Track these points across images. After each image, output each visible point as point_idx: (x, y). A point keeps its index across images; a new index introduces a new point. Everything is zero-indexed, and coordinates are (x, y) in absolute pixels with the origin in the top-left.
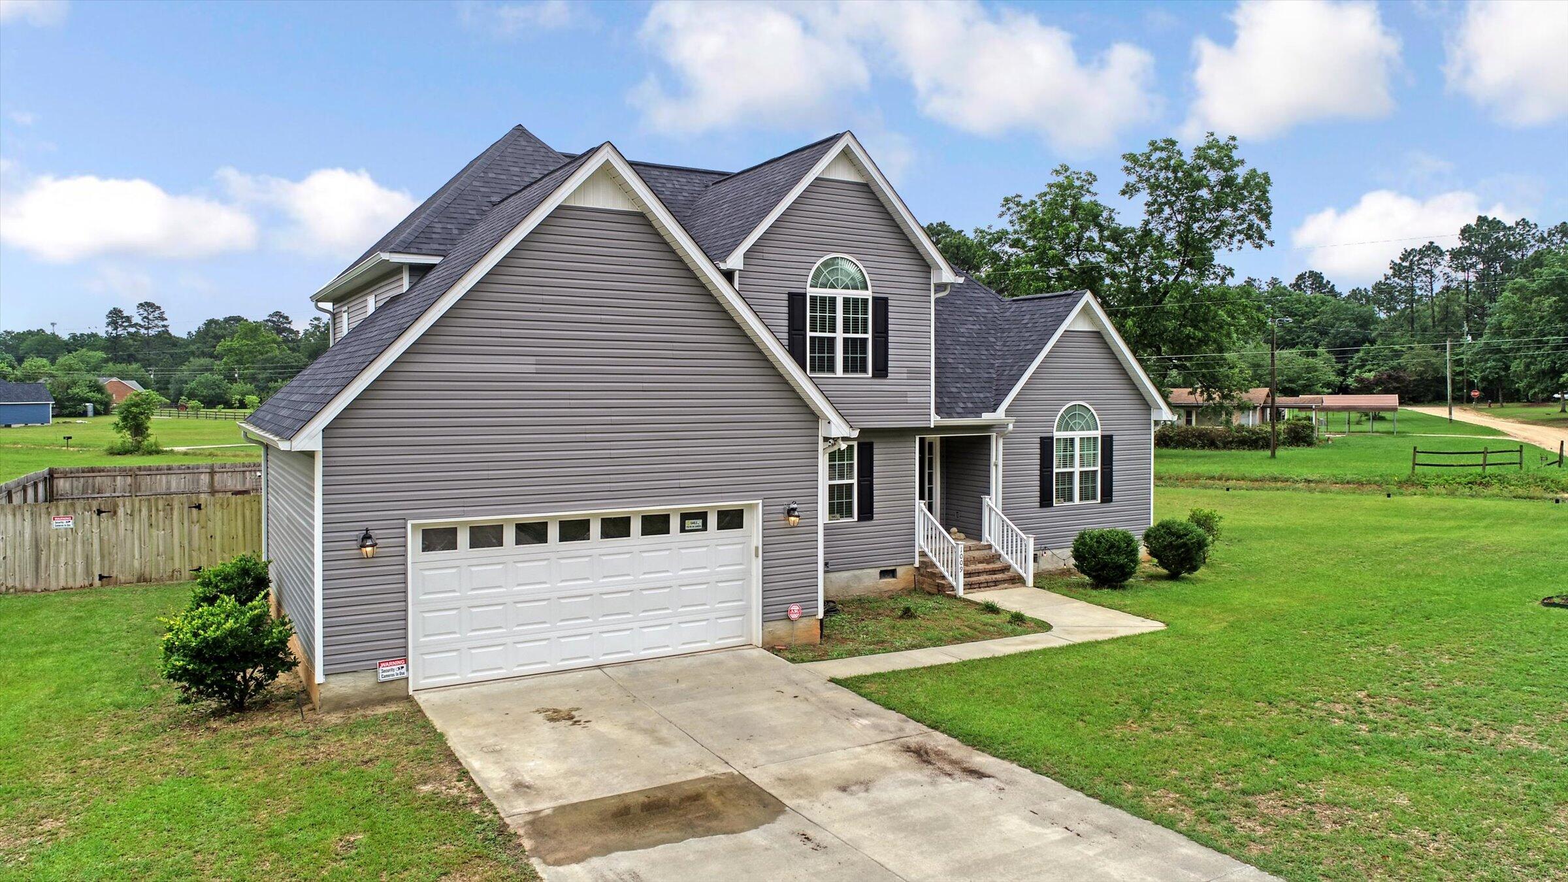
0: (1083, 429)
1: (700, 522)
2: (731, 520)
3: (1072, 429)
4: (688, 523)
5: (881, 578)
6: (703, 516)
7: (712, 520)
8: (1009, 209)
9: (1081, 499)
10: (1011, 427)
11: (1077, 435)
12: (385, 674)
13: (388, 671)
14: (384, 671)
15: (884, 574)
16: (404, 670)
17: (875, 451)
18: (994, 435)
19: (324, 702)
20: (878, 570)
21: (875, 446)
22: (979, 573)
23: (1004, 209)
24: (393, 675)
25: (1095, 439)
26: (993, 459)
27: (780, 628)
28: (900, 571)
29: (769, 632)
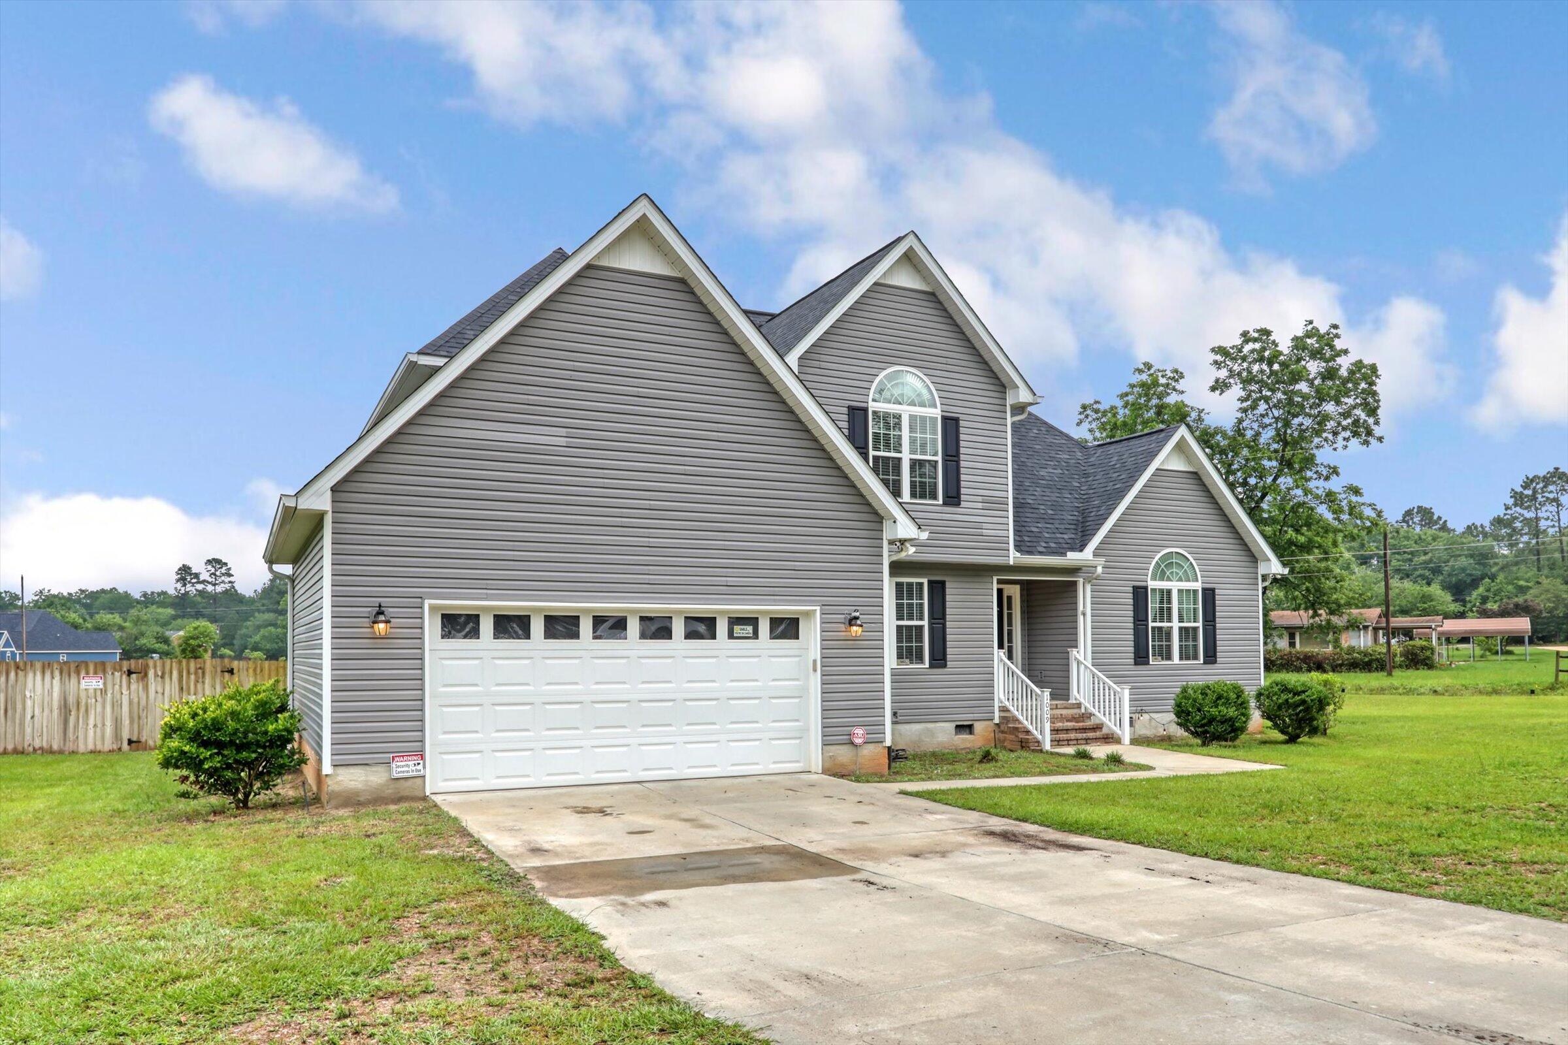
0: (1180, 580)
1: (750, 629)
2: (786, 628)
3: (1169, 579)
4: (737, 629)
5: (956, 734)
6: (753, 621)
7: (764, 627)
8: (1087, 417)
9: (1181, 659)
10: (1100, 569)
11: (1174, 586)
12: (399, 770)
13: (403, 767)
14: (398, 767)
15: (960, 728)
16: (420, 767)
17: (948, 591)
18: (1081, 580)
19: (333, 795)
20: (953, 725)
21: (948, 585)
22: (1067, 730)
23: (1082, 416)
24: (408, 772)
25: (1195, 592)
26: (1081, 608)
27: (843, 754)
28: (978, 727)
29: (830, 757)
